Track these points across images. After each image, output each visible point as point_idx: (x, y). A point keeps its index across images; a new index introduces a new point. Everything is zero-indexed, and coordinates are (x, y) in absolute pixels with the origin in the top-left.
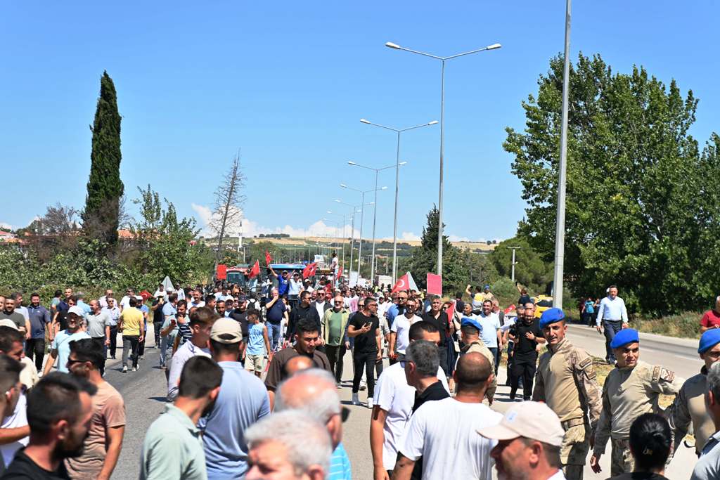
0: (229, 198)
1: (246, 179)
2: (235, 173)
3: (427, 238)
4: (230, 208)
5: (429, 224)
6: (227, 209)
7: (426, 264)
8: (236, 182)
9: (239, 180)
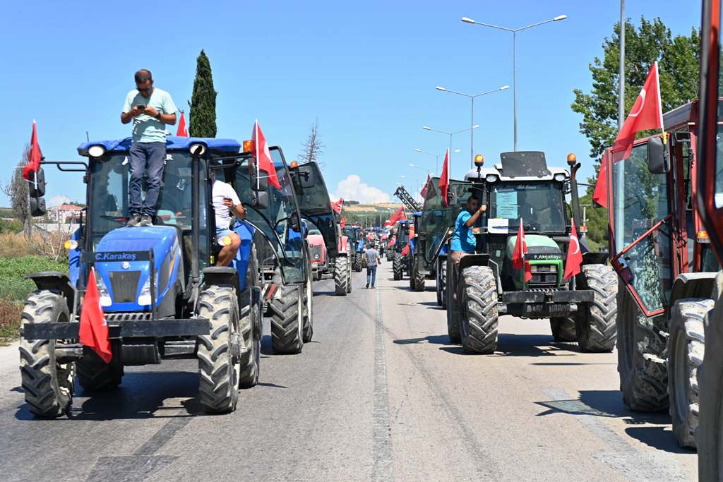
8: (314, 150)
9: (318, 148)
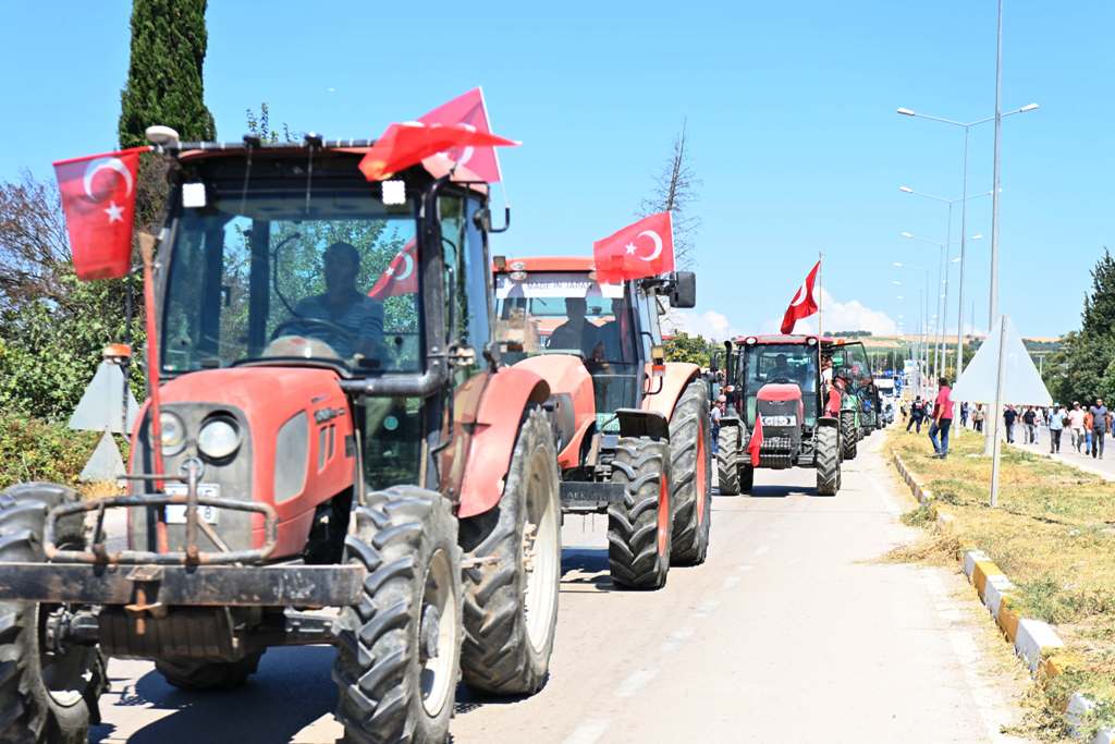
1: (700, 182)
2: (676, 171)
3: (1092, 314)
5: (1098, 288)
7: (1092, 364)
8: (679, 190)
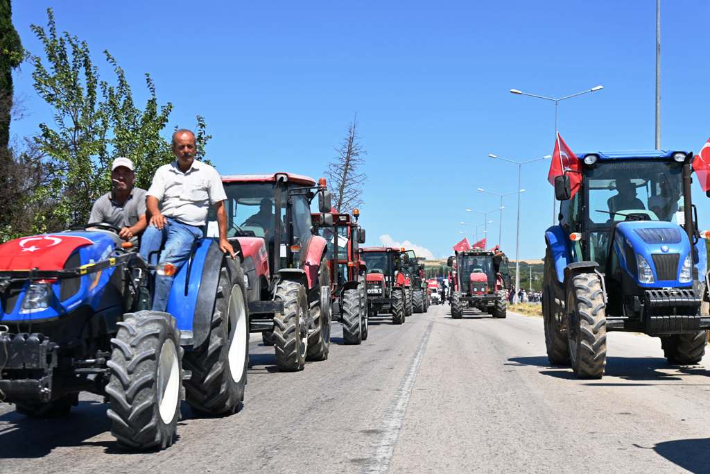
0: (344, 178)
2: (350, 146)
4: (345, 190)
6: (341, 192)
8: (352, 157)
9: (357, 154)
